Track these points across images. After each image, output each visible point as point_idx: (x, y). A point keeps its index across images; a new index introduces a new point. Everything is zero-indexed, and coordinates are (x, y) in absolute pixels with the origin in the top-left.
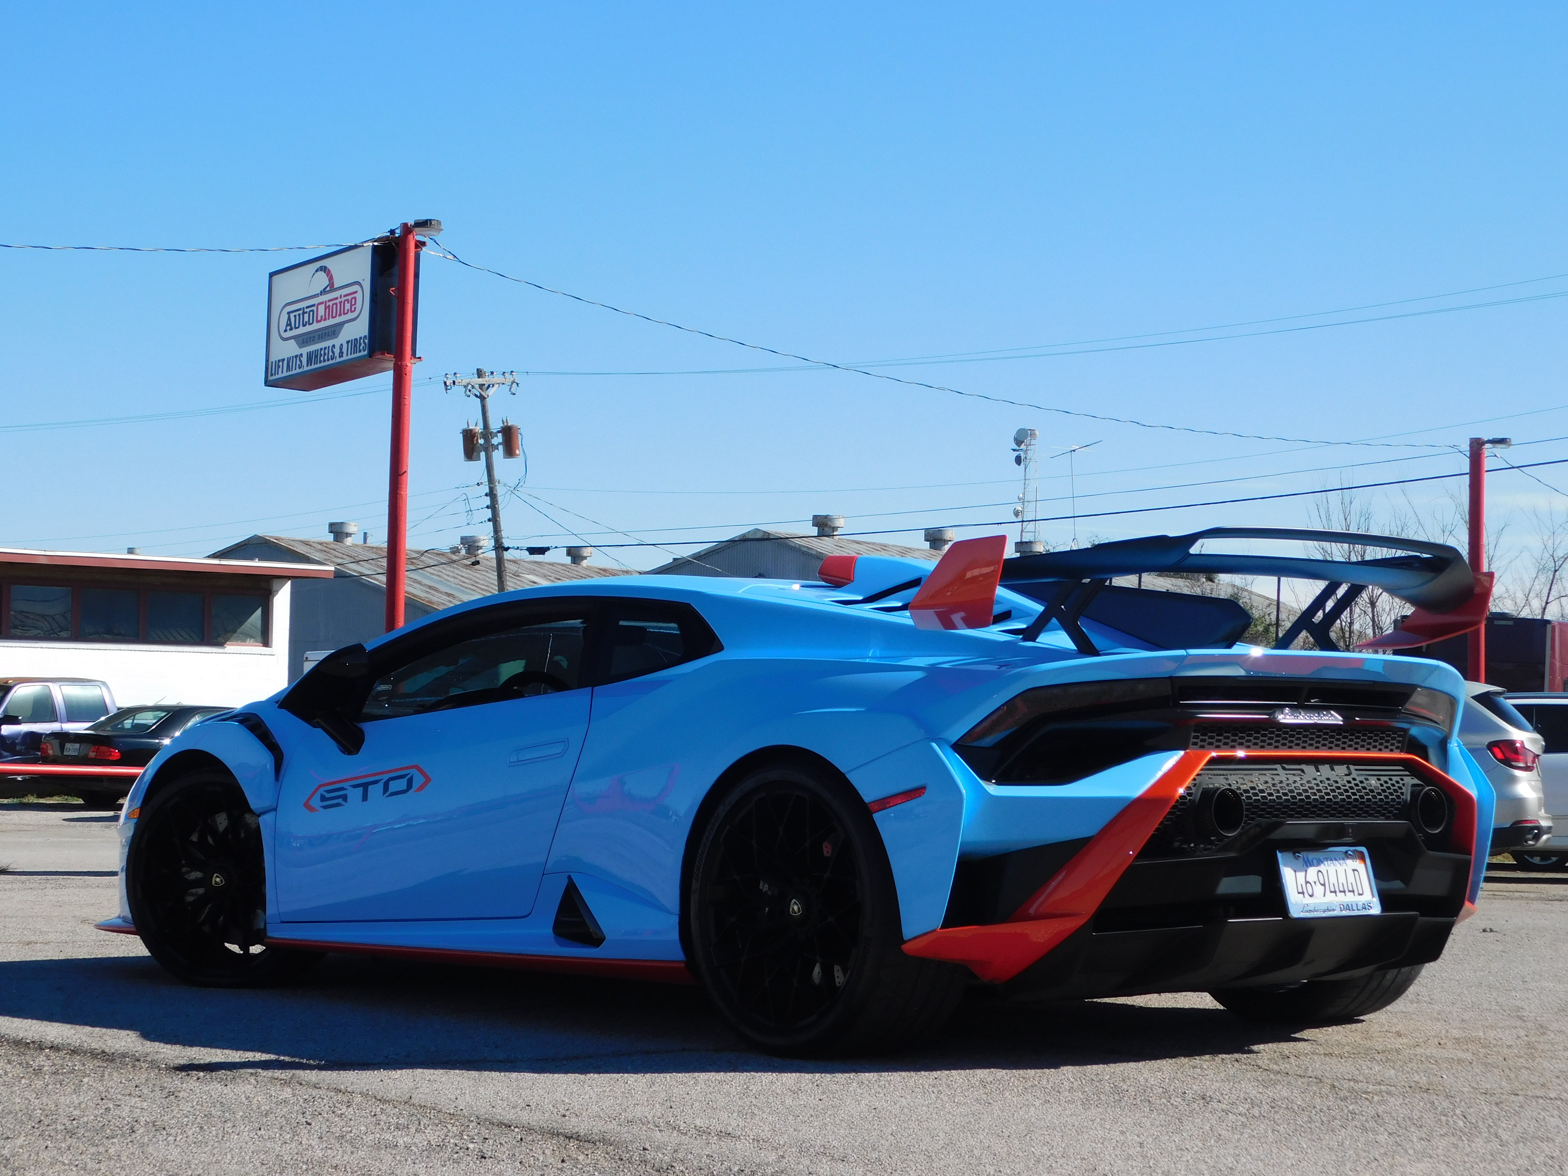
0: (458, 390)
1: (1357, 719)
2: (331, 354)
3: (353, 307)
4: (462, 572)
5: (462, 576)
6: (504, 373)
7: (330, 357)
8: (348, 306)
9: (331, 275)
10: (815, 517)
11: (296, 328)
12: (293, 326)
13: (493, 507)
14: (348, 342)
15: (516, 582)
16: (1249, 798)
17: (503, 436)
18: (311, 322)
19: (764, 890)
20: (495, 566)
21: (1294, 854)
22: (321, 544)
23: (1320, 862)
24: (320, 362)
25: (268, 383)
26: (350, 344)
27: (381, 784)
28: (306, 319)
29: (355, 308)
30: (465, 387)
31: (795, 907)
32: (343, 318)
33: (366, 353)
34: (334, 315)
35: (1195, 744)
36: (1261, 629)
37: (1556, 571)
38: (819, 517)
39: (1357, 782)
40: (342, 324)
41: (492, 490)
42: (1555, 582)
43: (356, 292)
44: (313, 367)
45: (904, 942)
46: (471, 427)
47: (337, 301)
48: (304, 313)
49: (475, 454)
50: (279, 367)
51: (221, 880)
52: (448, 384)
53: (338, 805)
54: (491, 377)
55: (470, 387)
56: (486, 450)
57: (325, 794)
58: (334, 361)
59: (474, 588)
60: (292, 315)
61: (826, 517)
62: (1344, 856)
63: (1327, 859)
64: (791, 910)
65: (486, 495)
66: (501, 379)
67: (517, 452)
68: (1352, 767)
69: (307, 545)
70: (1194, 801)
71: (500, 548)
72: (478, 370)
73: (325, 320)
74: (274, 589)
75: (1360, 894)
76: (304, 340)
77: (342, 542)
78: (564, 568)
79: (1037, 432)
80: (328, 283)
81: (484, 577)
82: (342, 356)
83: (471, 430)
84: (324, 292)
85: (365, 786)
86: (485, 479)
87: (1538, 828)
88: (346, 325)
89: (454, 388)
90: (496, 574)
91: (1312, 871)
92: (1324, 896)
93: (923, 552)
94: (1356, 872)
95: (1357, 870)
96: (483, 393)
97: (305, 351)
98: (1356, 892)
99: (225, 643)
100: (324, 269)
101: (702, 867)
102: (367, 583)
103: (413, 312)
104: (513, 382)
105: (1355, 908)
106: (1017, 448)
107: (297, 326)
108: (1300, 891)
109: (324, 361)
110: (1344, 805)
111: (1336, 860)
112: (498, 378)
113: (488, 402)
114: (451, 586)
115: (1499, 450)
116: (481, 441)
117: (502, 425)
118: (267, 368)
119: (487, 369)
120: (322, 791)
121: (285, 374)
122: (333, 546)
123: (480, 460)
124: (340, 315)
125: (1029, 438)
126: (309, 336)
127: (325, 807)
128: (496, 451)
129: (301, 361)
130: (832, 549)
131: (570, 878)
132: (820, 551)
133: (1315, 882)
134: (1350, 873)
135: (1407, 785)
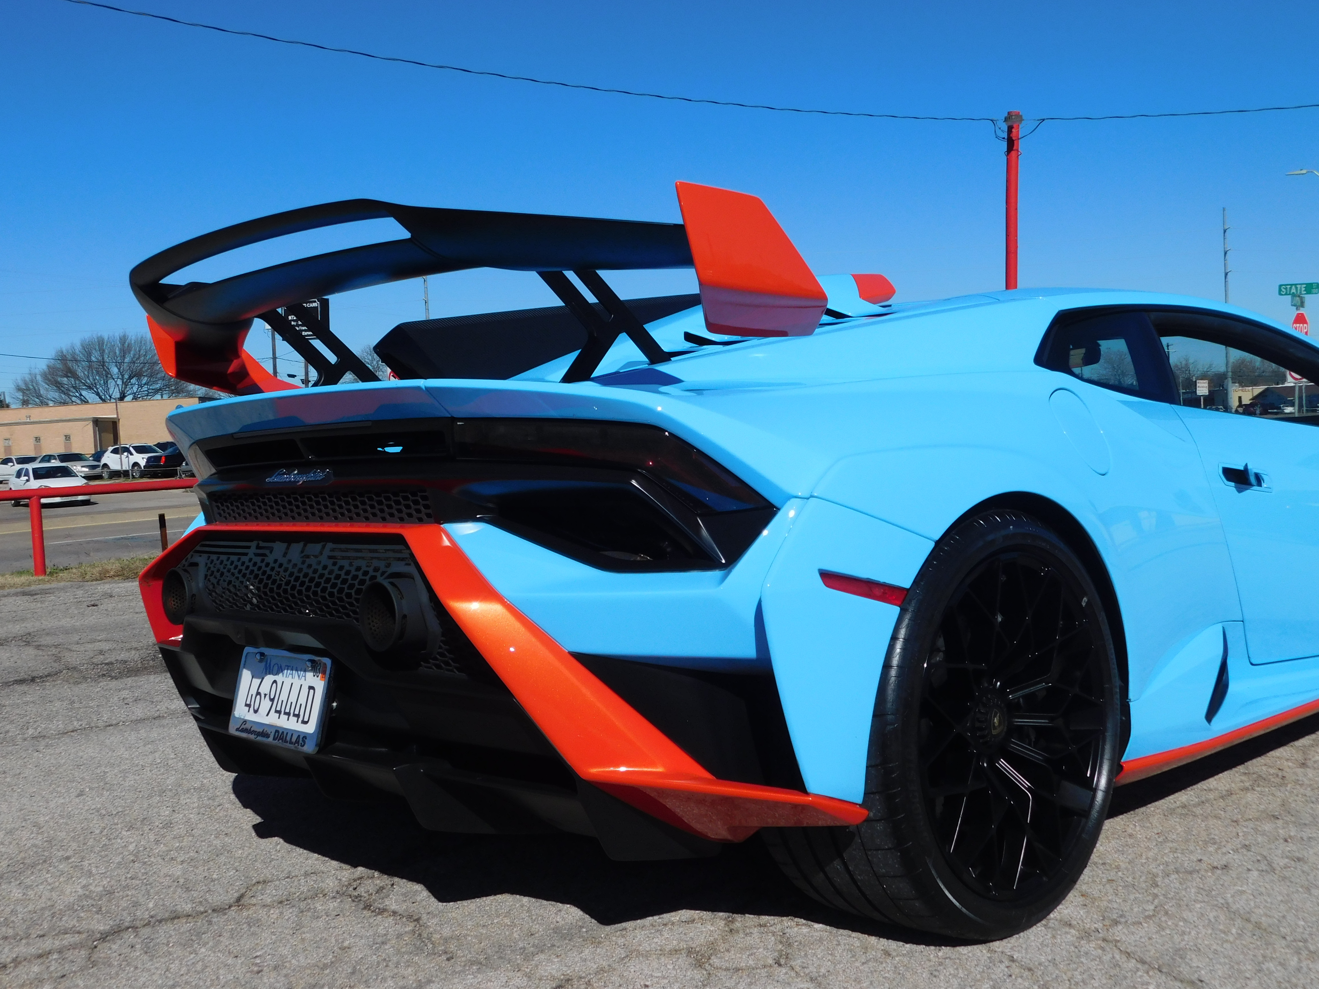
21: (260, 652)
23: (280, 670)
62: (306, 666)
63: (288, 668)
75: (304, 721)
91: (269, 679)
92: (267, 715)
94: (312, 690)
98: (301, 718)
105: (292, 737)
108: (248, 702)
111: (297, 671)
133: (265, 695)
134: (305, 690)
135: (387, 574)
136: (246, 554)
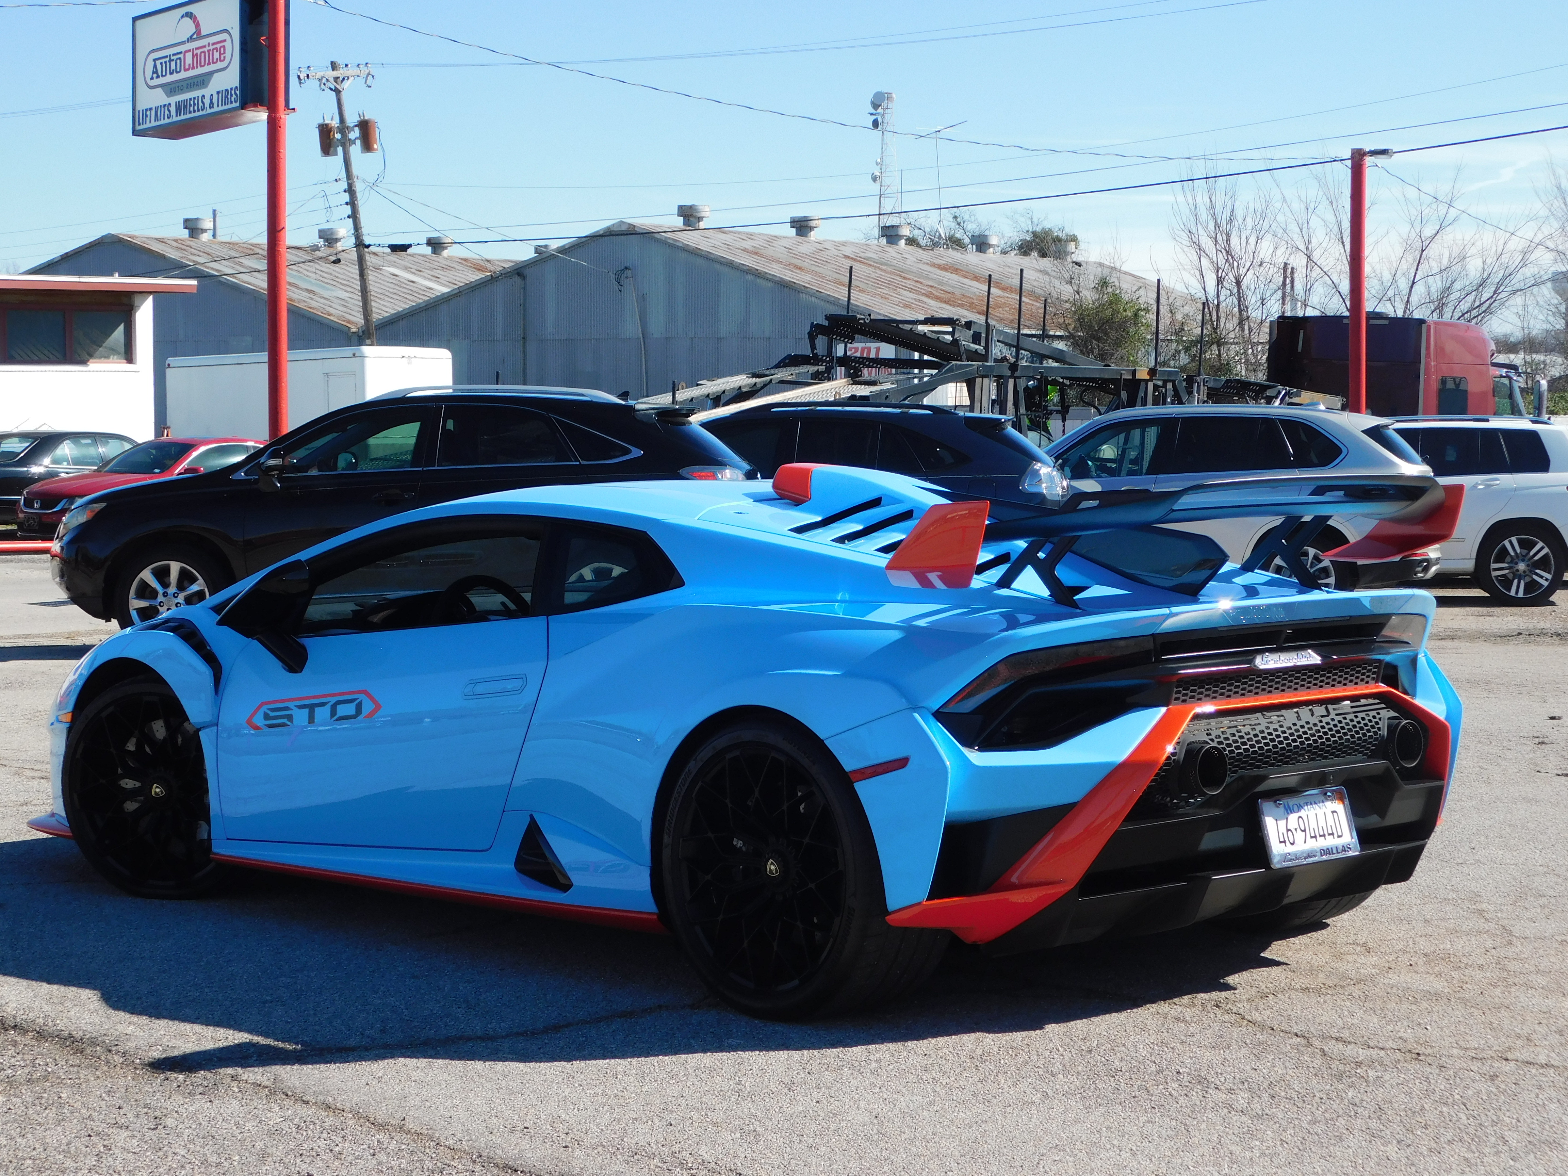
0: (313, 84)
1: (1334, 657)
2: (200, 104)
3: (222, 56)
4: (321, 266)
5: (322, 271)
6: (359, 65)
7: (200, 108)
8: (216, 55)
9: (198, 22)
10: (680, 207)
11: (163, 76)
12: (160, 74)
13: (352, 203)
14: (218, 93)
15: (377, 275)
16: (1231, 752)
17: (360, 130)
18: (178, 70)
19: (738, 846)
20: (356, 259)
21: (1275, 802)
22: (176, 241)
23: (1300, 807)
24: (190, 112)
25: (135, 133)
26: (220, 95)
27: (328, 707)
28: (173, 67)
29: (224, 57)
30: (320, 80)
31: (772, 867)
32: (213, 67)
33: (238, 104)
34: (203, 64)
35: (1177, 699)
36: (1130, 314)
37: (1423, 251)
38: (683, 208)
39: (1336, 722)
40: (211, 73)
41: (350, 185)
42: (1422, 261)
43: (225, 41)
44: (183, 117)
45: (889, 913)
46: (327, 122)
47: (206, 49)
48: (170, 61)
49: (332, 149)
50: (146, 116)
51: (161, 791)
52: (302, 78)
53: (284, 725)
54: (345, 69)
55: (324, 80)
56: (344, 145)
57: (269, 712)
58: (204, 113)
59: (334, 283)
60: (158, 63)
61: (691, 207)
62: (1323, 798)
63: (1307, 804)
64: (768, 870)
65: (345, 191)
66: (355, 71)
67: (375, 146)
68: (1330, 707)
69: (162, 242)
70: (1178, 761)
71: (361, 245)
72: (332, 62)
73: (193, 68)
74: (136, 303)
75: (1339, 837)
76: (172, 89)
77: (197, 239)
78: (424, 259)
79: (894, 95)
80: (195, 30)
81: (344, 271)
82: (213, 107)
83: (327, 125)
84: (190, 39)
85: (312, 708)
86: (343, 174)
87: (1427, 561)
88: (215, 75)
89: (308, 82)
90: (357, 267)
91: (1293, 817)
92: (1305, 842)
93: (789, 240)
94: (1335, 814)
95: (1335, 812)
96: (338, 87)
97: (174, 100)
98: (1336, 835)
99: (88, 361)
100: (189, 15)
101: (673, 822)
102: (225, 281)
103: (285, 63)
104: (369, 74)
105: (1335, 851)
106: (874, 112)
107: (164, 74)
108: (1282, 840)
109: (194, 111)
110: (1324, 748)
111: (1316, 803)
112: (352, 71)
113: (344, 96)
114: (311, 282)
115: (1380, 160)
116: (338, 136)
117: (359, 119)
118: (134, 117)
119: (341, 61)
120: (265, 708)
121: (154, 124)
122: (189, 243)
123: (337, 155)
124: (209, 64)
125: (886, 101)
126: (178, 84)
127: (270, 726)
128: (354, 145)
129: (169, 111)
130: (697, 240)
131: (532, 816)
132: (687, 243)
133: (1296, 829)
134: (1329, 815)
135: (1384, 719)
136: (1259, 724)
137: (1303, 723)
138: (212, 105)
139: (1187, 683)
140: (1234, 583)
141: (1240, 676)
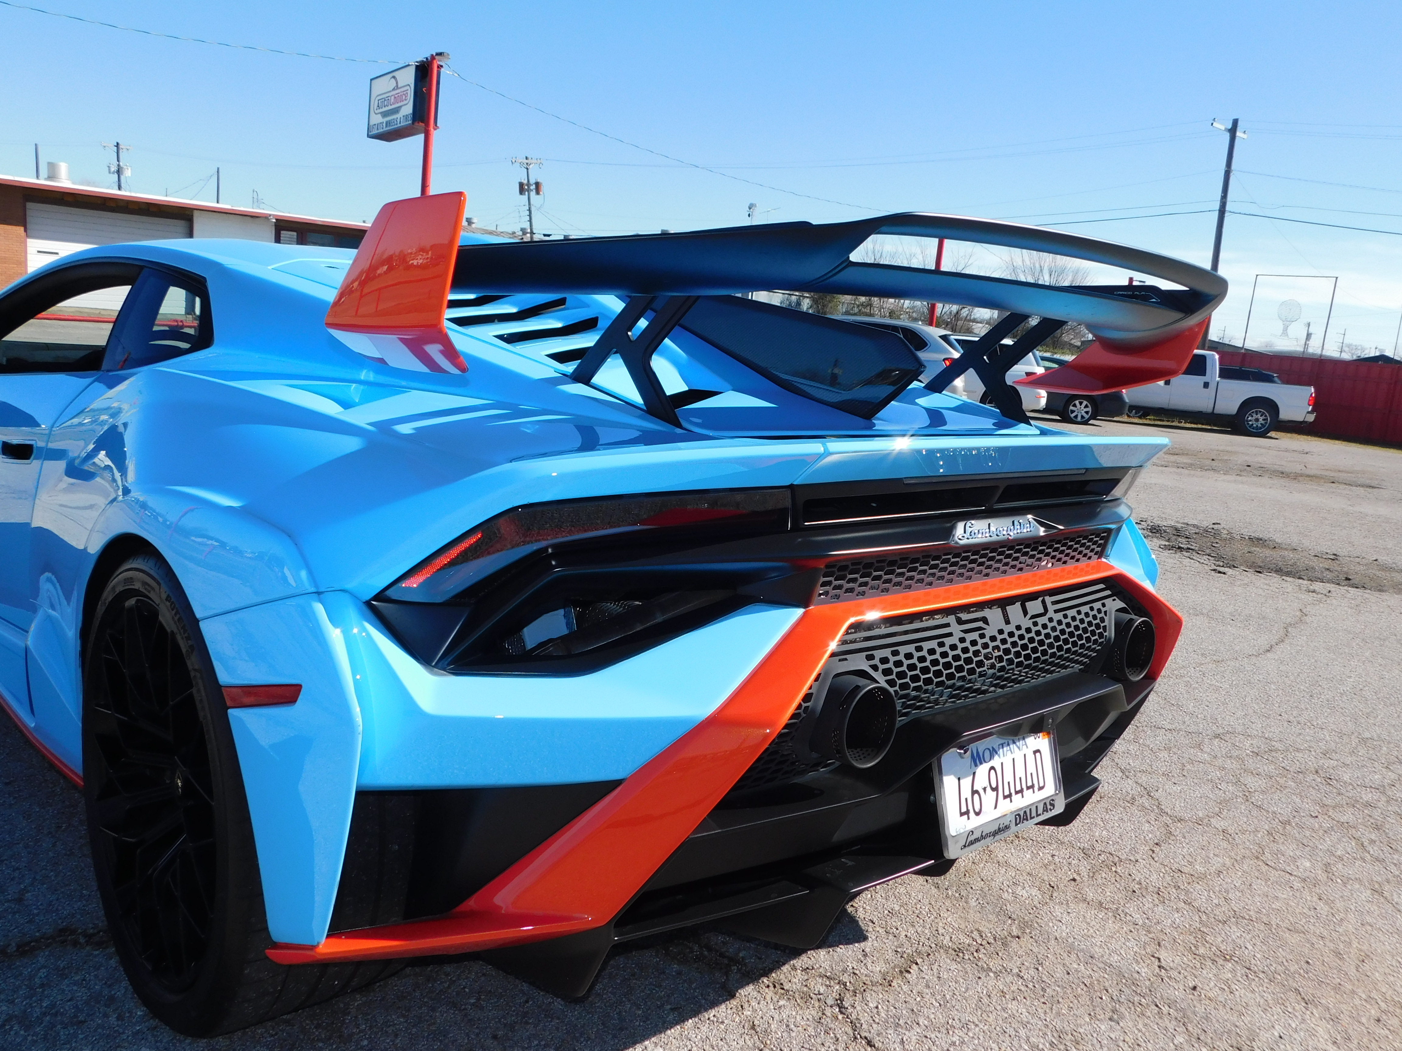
1: (1058, 526)
2: (396, 123)
3: (406, 98)
6: (537, 159)
7: (395, 125)
8: (404, 97)
9: (397, 81)
11: (381, 108)
13: (530, 216)
14: (403, 116)
16: (905, 686)
17: (536, 186)
18: (388, 105)
21: (962, 749)
23: (993, 753)
25: (368, 136)
26: (404, 118)
28: (386, 104)
30: (520, 163)
32: (402, 104)
33: (411, 123)
34: (397, 102)
35: (823, 594)
39: (1055, 624)
40: (400, 107)
41: (530, 208)
43: (408, 90)
44: (389, 129)
45: (272, 944)
47: (399, 95)
48: (385, 100)
49: (523, 193)
50: (373, 128)
52: (513, 162)
54: (531, 160)
55: (522, 164)
56: (528, 191)
58: (397, 127)
60: (380, 101)
63: (1002, 746)
65: (527, 210)
67: (540, 193)
68: (1049, 600)
70: (814, 710)
71: (532, 233)
72: (526, 157)
73: (394, 104)
75: (1040, 789)
76: (384, 114)
80: (396, 85)
82: (401, 125)
83: (522, 182)
84: (394, 89)
86: (527, 203)
88: (402, 107)
89: (515, 164)
91: (983, 770)
92: (996, 808)
94: (1037, 754)
95: (1038, 751)
96: (528, 167)
97: (385, 120)
98: (1036, 788)
100: (394, 77)
104: (541, 163)
105: (1033, 813)
108: (963, 810)
109: (393, 127)
111: (1013, 742)
112: (534, 161)
113: (530, 171)
116: (526, 187)
117: (535, 181)
118: (368, 129)
119: (529, 157)
121: (376, 132)
123: (525, 195)
124: (400, 102)
126: (387, 112)
128: (532, 192)
129: (383, 126)
133: (985, 789)
134: (1030, 757)
135: (1110, 612)
136: (950, 635)
137: (1011, 628)
138: (400, 123)
139: (843, 568)
140: (917, 404)
141: (928, 556)
